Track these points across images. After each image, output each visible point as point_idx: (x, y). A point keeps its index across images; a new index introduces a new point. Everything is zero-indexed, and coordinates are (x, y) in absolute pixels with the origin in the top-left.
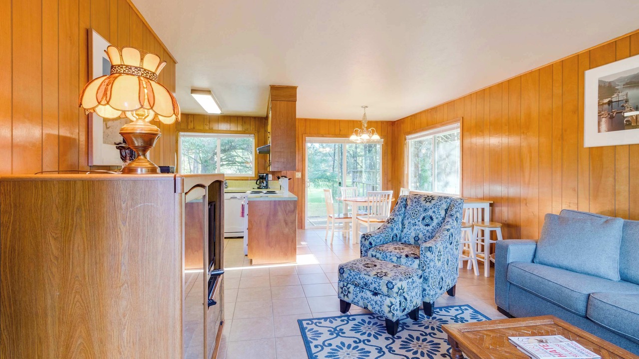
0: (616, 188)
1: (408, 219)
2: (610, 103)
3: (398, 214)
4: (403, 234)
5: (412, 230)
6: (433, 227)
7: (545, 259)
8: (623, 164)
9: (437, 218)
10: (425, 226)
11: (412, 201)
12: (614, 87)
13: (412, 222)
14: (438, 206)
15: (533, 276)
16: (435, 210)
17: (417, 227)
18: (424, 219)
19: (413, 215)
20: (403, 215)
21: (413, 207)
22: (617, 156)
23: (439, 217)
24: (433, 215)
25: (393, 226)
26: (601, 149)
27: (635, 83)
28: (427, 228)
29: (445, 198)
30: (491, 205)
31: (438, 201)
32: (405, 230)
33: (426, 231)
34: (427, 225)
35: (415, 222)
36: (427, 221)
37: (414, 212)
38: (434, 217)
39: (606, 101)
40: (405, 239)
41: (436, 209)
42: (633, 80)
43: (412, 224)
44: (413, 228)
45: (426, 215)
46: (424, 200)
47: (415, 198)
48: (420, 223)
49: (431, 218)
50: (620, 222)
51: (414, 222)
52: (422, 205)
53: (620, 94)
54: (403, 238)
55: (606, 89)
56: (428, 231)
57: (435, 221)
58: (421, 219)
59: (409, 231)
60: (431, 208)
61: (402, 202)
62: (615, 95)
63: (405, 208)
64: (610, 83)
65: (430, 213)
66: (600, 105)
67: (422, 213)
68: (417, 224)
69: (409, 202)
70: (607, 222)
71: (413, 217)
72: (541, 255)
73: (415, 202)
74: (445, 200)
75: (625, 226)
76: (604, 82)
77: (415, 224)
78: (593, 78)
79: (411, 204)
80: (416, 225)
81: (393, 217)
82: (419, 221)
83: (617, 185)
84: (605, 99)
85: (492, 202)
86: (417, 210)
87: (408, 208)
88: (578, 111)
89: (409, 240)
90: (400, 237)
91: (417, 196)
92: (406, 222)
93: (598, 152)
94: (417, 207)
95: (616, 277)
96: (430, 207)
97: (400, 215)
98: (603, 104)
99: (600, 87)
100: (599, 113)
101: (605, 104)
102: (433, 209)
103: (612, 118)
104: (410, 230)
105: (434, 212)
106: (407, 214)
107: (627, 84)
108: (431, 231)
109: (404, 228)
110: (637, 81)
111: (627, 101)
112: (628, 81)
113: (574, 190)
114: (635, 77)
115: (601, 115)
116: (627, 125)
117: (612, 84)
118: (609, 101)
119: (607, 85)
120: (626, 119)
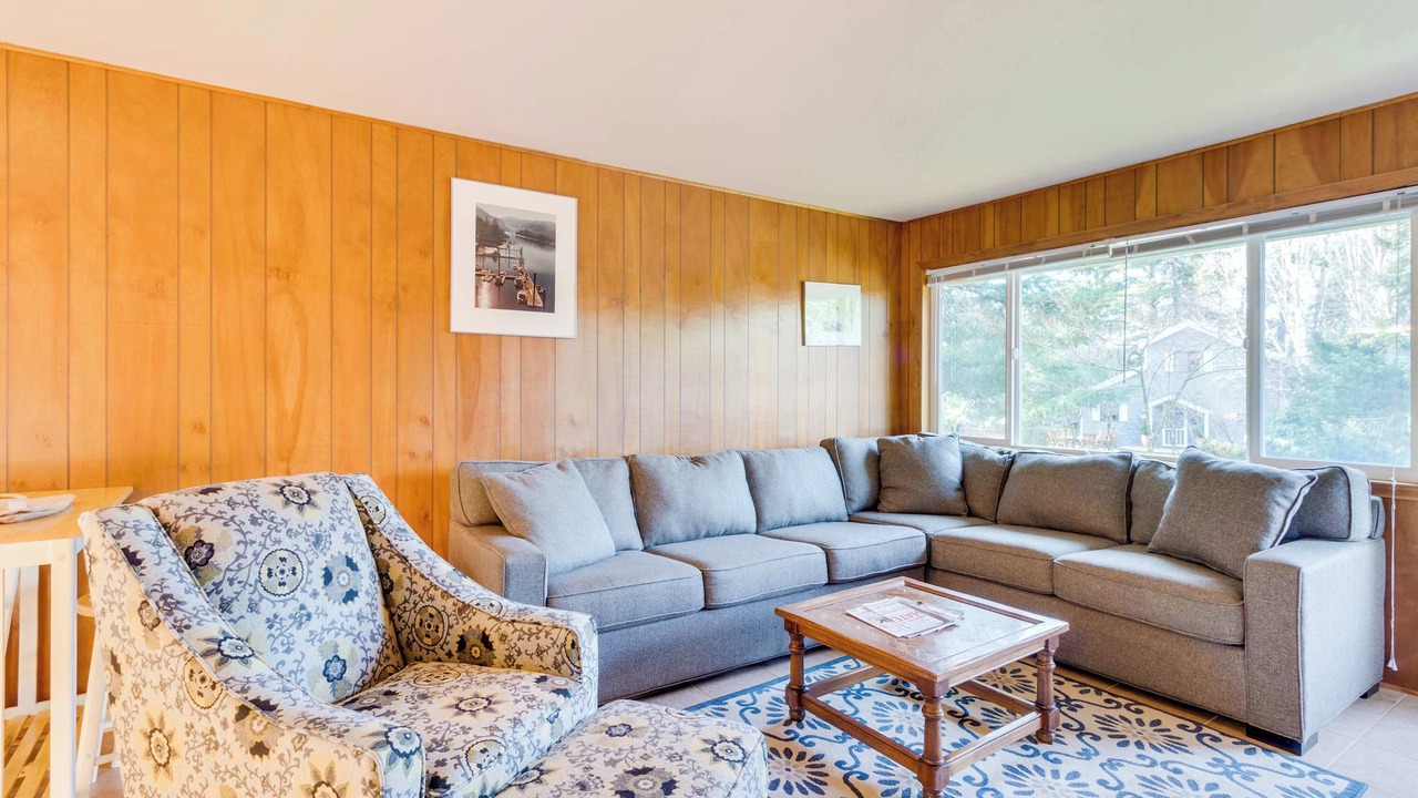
0: (502, 410)
2: (496, 257)
8: (511, 369)
12: (503, 231)
22: (503, 353)
26: (476, 337)
27: (532, 236)
39: (490, 251)
42: (530, 230)
53: (512, 247)
55: (489, 233)
62: (504, 246)
64: (495, 220)
66: (480, 256)
76: (488, 216)
78: (470, 198)
83: (502, 406)
84: (489, 246)
93: (471, 343)
98: (485, 255)
99: (479, 220)
100: (477, 270)
101: (489, 256)
103: (499, 284)
107: (521, 233)
110: (535, 233)
111: (522, 263)
112: (523, 229)
113: (425, 421)
114: (532, 225)
115: (481, 275)
116: (521, 303)
117: (500, 224)
118: (495, 253)
119: (491, 223)
120: (520, 293)
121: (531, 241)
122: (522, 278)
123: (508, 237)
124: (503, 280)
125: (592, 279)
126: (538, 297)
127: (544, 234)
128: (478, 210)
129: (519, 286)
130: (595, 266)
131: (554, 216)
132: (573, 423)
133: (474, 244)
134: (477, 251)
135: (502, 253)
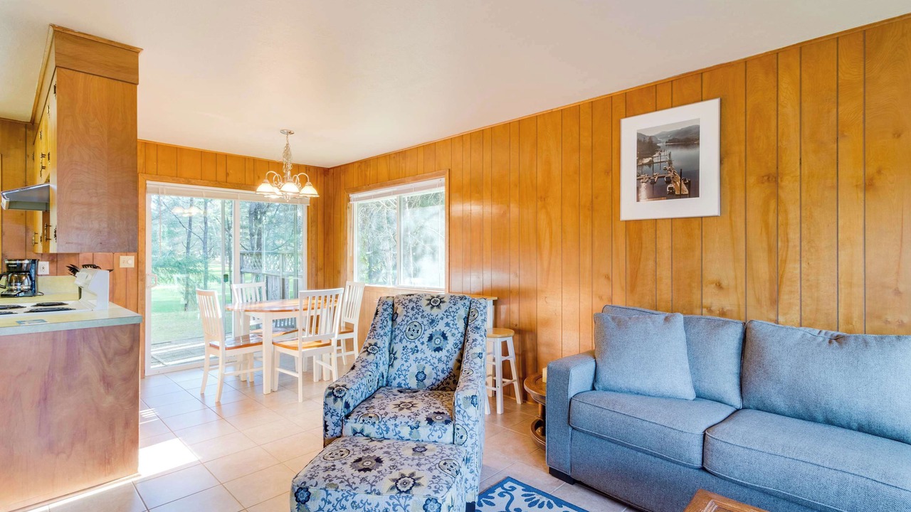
0: (658, 273)
1: (401, 341)
2: (651, 164)
3: (382, 333)
4: (393, 371)
5: (411, 361)
6: (448, 351)
7: (612, 383)
8: (665, 243)
9: (453, 335)
10: (435, 351)
11: (405, 306)
12: (656, 144)
13: (409, 347)
14: (452, 314)
15: (616, 415)
16: (448, 320)
17: (419, 355)
18: (430, 338)
19: (410, 333)
20: (389, 334)
21: (408, 319)
22: (658, 232)
23: (456, 332)
24: (446, 329)
25: (378, 358)
26: (639, 222)
27: (679, 141)
28: (438, 354)
29: (461, 298)
30: (495, 303)
31: (451, 305)
32: (397, 364)
33: (436, 361)
34: (438, 349)
35: (416, 347)
36: (438, 341)
37: (412, 327)
38: (448, 334)
39: (646, 160)
40: (398, 380)
41: (451, 318)
42: (677, 137)
43: (410, 350)
44: (412, 357)
45: (434, 330)
46: (428, 304)
47: (410, 301)
48: (425, 347)
49: (444, 336)
50: (680, 318)
51: (413, 345)
52: (425, 314)
53: (662, 154)
54: (395, 379)
55: (647, 147)
56: (440, 360)
57: (451, 341)
58: (426, 339)
59: (406, 364)
60: (442, 319)
61: (385, 310)
62: (657, 154)
63: (393, 320)
64: (650, 138)
65: (441, 326)
66: (640, 166)
67: (426, 328)
68: (419, 349)
69: (400, 310)
70: (666, 319)
71: (411, 337)
72: (607, 377)
73: (413, 309)
74: (462, 302)
75: (687, 323)
76: (644, 136)
77: (415, 350)
78: (632, 128)
79: (405, 313)
80: (418, 351)
81: (375, 341)
82: (423, 343)
83: (658, 270)
84: (646, 157)
85: (496, 298)
86: (417, 324)
87: (399, 320)
88: (613, 171)
89: (407, 381)
90: (387, 377)
91: (414, 298)
92: (398, 348)
93: (637, 227)
94: (417, 318)
95: (691, 394)
96: (439, 317)
97: (385, 334)
98: (643, 164)
99: (639, 141)
100: (638, 176)
101: (646, 164)
102: (446, 320)
103: (653, 183)
104: (406, 361)
105: (447, 324)
106: (397, 332)
107: (670, 141)
108: (444, 359)
109: (395, 358)
110: (682, 138)
111: (670, 163)
112: (671, 138)
113: (607, 277)
114: (679, 133)
115: (640, 179)
116: (670, 193)
117: (654, 140)
118: (650, 161)
119: (647, 140)
120: (669, 186)
121: (678, 145)
122: (671, 175)
123: (660, 147)
124: (656, 179)
125: (740, 162)
126: (684, 187)
127: (689, 136)
128: (639, 135)
129: (669, 182)
130: (743, 148)
131: (699, 119)
132: (719, 286)
133: (635, 158)
134: (638, 162)
135: (655, 160)
